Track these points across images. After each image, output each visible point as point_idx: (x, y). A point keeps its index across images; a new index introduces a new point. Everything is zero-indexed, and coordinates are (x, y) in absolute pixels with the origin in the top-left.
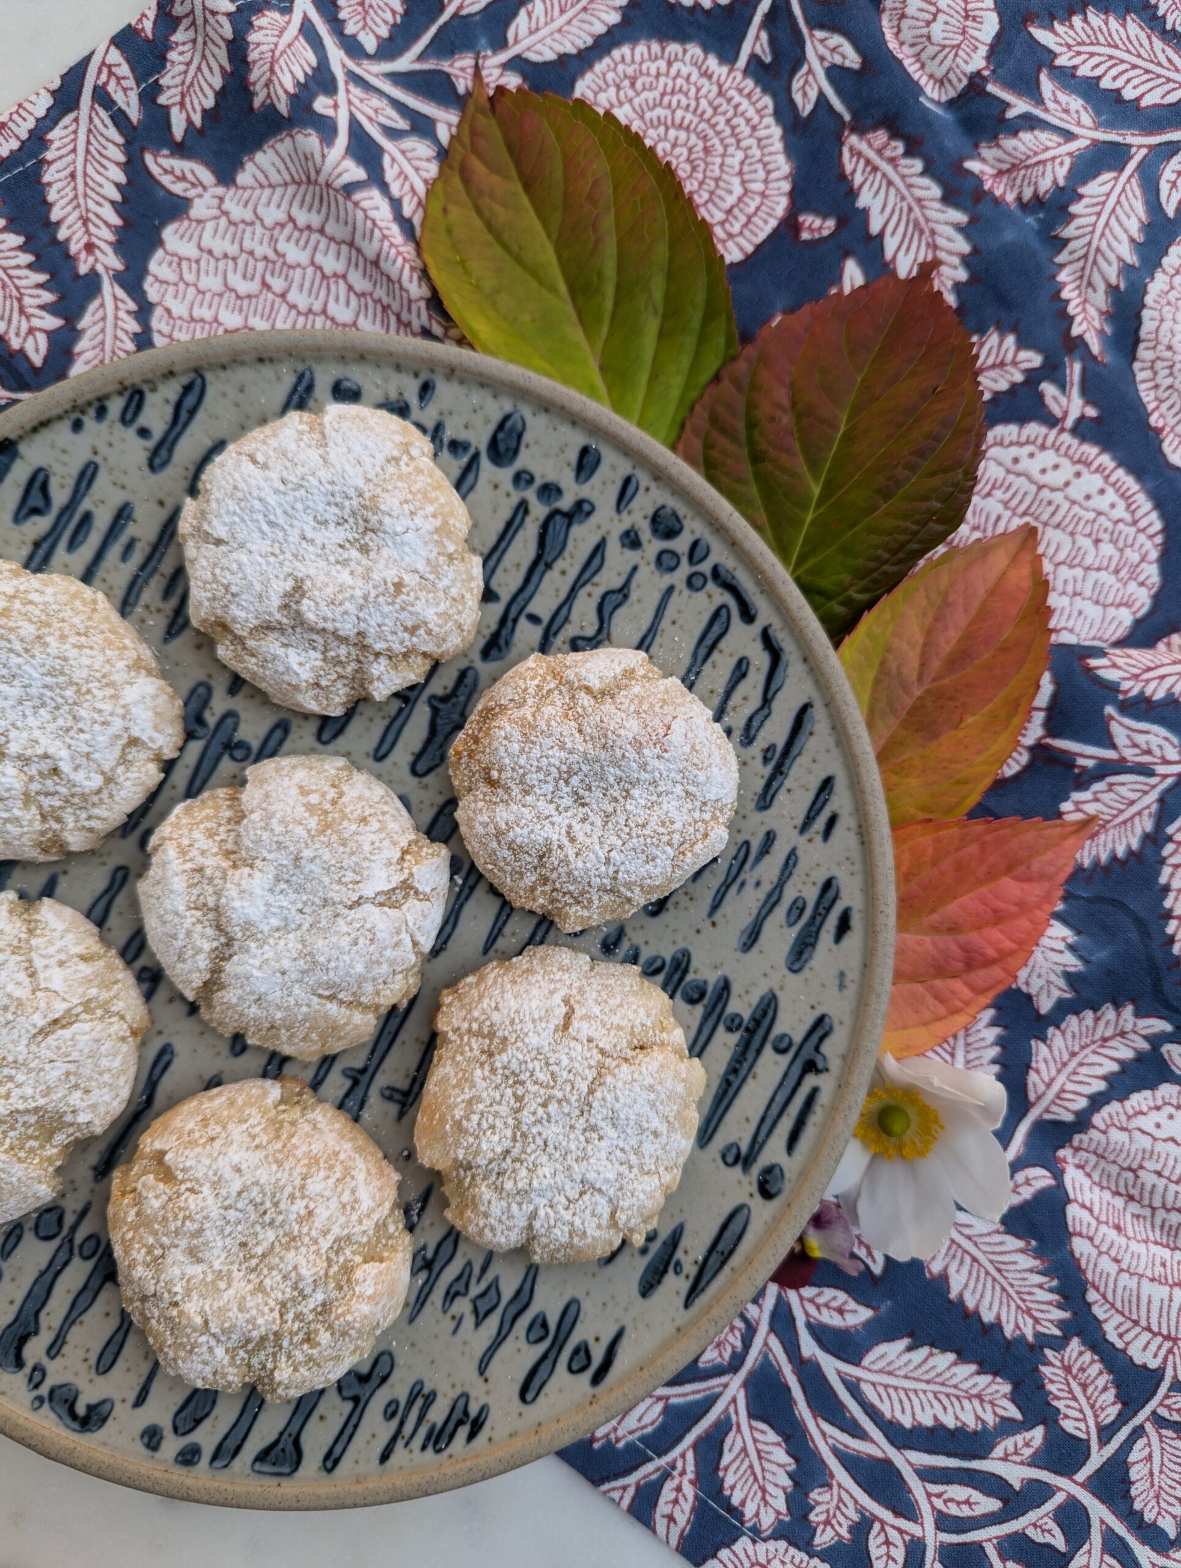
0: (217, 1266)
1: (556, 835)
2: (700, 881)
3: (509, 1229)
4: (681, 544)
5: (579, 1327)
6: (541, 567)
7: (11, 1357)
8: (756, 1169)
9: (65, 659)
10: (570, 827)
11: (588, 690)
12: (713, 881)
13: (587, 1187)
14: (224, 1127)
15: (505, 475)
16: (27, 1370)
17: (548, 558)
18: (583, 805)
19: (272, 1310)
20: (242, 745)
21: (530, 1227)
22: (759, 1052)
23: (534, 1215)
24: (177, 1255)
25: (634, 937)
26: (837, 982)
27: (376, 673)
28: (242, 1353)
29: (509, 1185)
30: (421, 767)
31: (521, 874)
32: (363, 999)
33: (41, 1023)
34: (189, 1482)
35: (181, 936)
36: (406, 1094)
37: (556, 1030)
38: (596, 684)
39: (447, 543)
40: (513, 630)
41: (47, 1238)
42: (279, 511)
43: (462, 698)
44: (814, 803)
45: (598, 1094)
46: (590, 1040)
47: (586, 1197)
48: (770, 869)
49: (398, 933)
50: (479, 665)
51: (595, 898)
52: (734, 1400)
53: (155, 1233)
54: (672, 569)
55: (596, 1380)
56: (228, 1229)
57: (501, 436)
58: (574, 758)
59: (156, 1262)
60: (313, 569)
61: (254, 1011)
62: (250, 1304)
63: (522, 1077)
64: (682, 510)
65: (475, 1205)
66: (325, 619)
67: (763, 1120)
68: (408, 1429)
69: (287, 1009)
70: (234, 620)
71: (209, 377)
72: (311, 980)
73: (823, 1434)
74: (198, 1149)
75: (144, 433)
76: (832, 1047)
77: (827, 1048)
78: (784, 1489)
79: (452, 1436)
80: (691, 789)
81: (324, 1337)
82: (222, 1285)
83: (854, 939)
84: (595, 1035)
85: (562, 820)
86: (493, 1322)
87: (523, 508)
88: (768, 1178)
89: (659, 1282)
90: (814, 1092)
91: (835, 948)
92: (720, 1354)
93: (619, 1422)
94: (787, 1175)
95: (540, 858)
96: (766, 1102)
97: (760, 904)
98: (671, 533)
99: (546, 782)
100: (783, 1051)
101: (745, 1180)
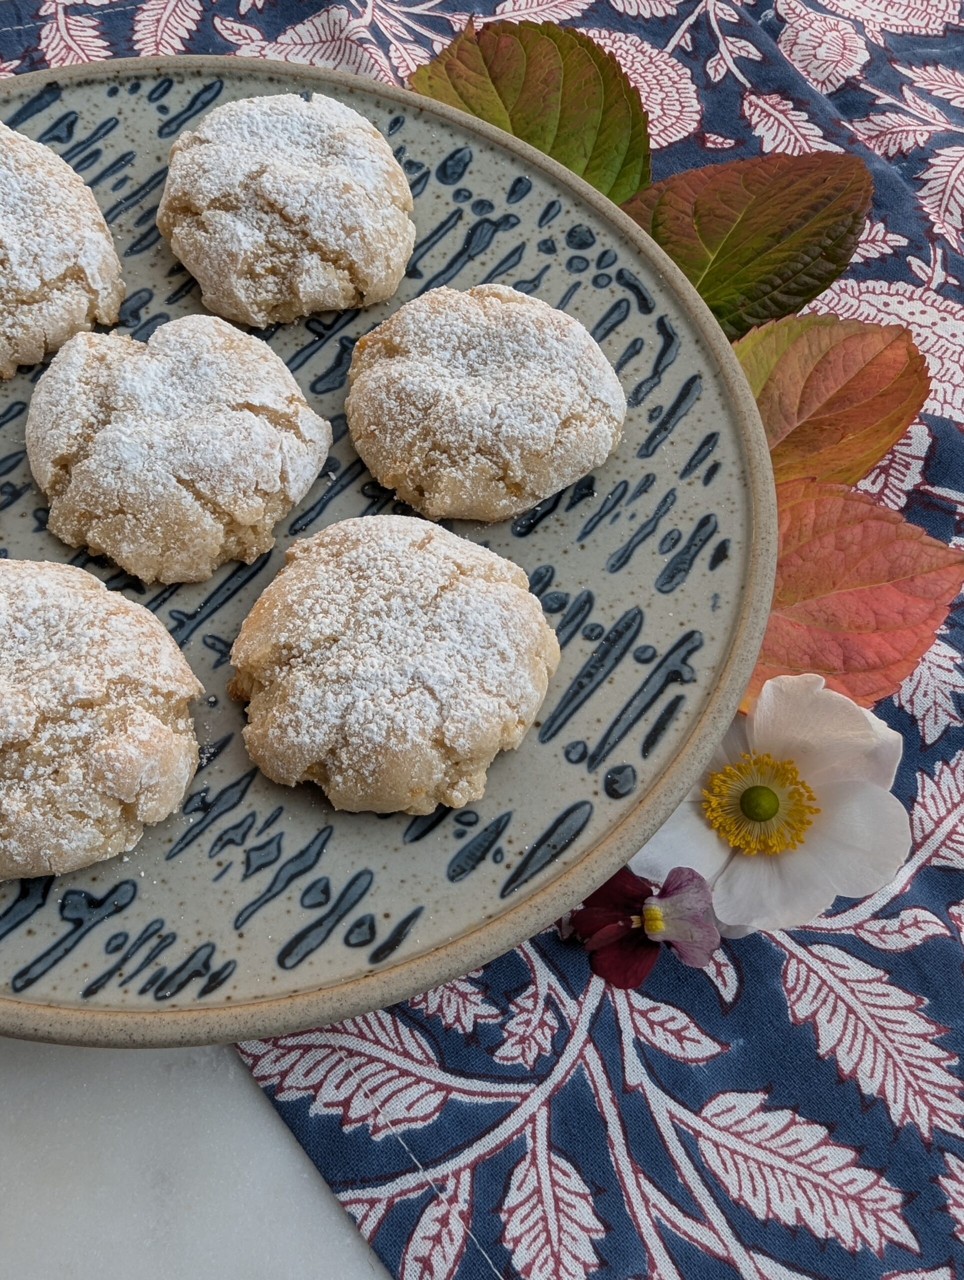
1: (446, 389)
2: (573, 511)
4: (592, 253)
5: (367, 898)
6: (464, 258)
8: (603, 769)
9: (47, 186)
10: (461, 386)
12: (587, 512)
13: (419, 684)
15: (448, 191)
17: (472, 252)
18: (476, 375)
19: (29, 714)
21: (343, 723)
22: (618, 660)
23: (350, 708)
26: (710, 603)
27: (307, 268)
29: (329, 672)
30: (321, 387)
31: (402, 430)
32: (220, 498)
37: (412, 544)
42: (261, 126)
44: (697, 454)
45: (448, 597)
46: (446, 557)
47: (414, 694)
48: (647, 505)
49: (272, 447)
51: (472, 459)
52: (533, 1119)
54: (580, 270)
55: (377, 957)
57: (450, 163)
58: (477, 331)
60: (278, 163)
61: (109, 481)
63: (369, 572)
64: (595, 227)
65: (284, 698)
66: (279, 191)
67: (616, 722)
68: (130, 967)
69: (144, 484)
70: (199, 191)
71: (227, 83)
72: (177, 459)
73: (645, 1199)
75: (163, 109)
76: (701, 660)
77: (695, 660)
78: (586, 1266)
79: (181, 986)
83: (731, 565)
84: (453, 556)
85: (456, 383)
86: (265, 877)
87: (458, 214)
88: (617, 777)
89: (473, 868)
90: (678, 700)
91: (709, 573)
92: (523, 1054)
93: (383, 1105)
94: (640, 776)
95: (426, 409)
96: (622, 706)
97: (633, 533)
98: (584, 244)
99: (445, 349)
100: (646, 661)
101: (590, 777)
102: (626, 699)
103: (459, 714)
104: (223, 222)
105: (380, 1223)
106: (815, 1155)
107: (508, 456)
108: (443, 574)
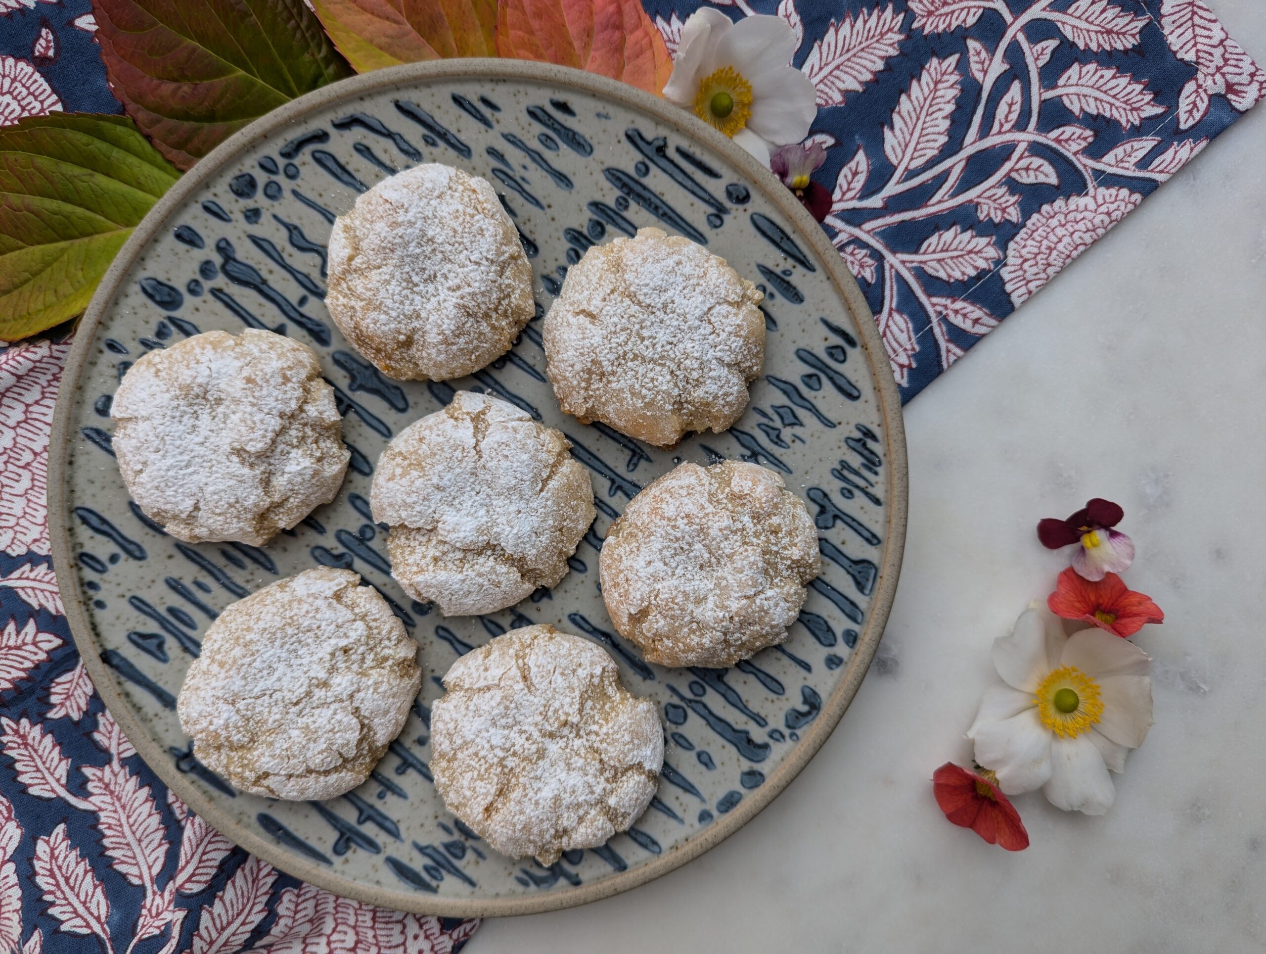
0: (712, 586)
1: (453, 299)
2: (517, 211)
3: (728, 382)
4: (261, 178)
5: (815, 352)
6: (264, 288)
7: (760, 751)
8: (728, 204)
9: (265, 630)
10: (449, 289)
11: (351, 259)
12: (517, 200)
13: (705, 317)
14: (622, 571)
15: (189, 300)
16: (771, 742)
17: (257, 281)
18: (435, 276)
19: (746, 550)
20: (362, 531)
21: (729, 365)
22: (645, 188)
23: (720, 360)
24: (697, 612)
25: (550, 268)
26: (603, 120)
27: (315, 414)
28: (776, 581)
29: (695, 375)
30: (401, 405)
31: (481, 334)
32: (551, 462)
33: (521, 685)
34: (867, 639)
35: (481, 580)
36: (634, 453)
37: (593, 324)
38: (348, 252)
39: (227, 344)
40: (309, 318)
41: (685, 717)
42: (180, 458)
43: (355, 366)
44: (470, 113)
45: (641, 298)
46: (604, 300)
47: (713, 319)
48: (514, 156)
49: (507, 428)
50: (331, 349)
51: (507, 282)
52: (903, 262)
53: (681, 626)
54: (280, 189)
55: (853, 343)
56: (689, 576)
57: (158, 298)
58: (397, 274)
59: (702, 627)
60: (226, 440)
61: (545, 539)
62: (738, 564)
63: (621, 353)
64: (234, 172)
65: (708, 404)
66: (264, 436)
67: (693, 193)
68: (862, 483)
69: (547, 515)
70: (256, 505)
71: (78, 504)
72: (528, 493)
73: (939, 202)
74: (631, 589)
75: (114, 559)
76: (650, 131)
77: (649, 136)
78: (972, 237)
79: (873, 453)
80: (436, 193)
81: (775, 520)
82: (724, 583)
83: (574, 101)
84: (602, 295)
85: (444, 293)
86: (801, 413)
87: (217, 293)
88: (734, 196)
89: (795, 288)
90: (680, 151)
91: (578, 117)
92: (870, 267)
93: (901, 345)
94: (735, 181)
95: (469, 315)
96: (681, 189)
97: (539, 169)
98: (252, 183)
99: (413, 300)
100: (647, 169)
101: (733, 213)
102: (677, 185)
103: (723, 292)
105: (957, 346)
106: (916, 103)
107: (507, 255)
108: (622, 301)
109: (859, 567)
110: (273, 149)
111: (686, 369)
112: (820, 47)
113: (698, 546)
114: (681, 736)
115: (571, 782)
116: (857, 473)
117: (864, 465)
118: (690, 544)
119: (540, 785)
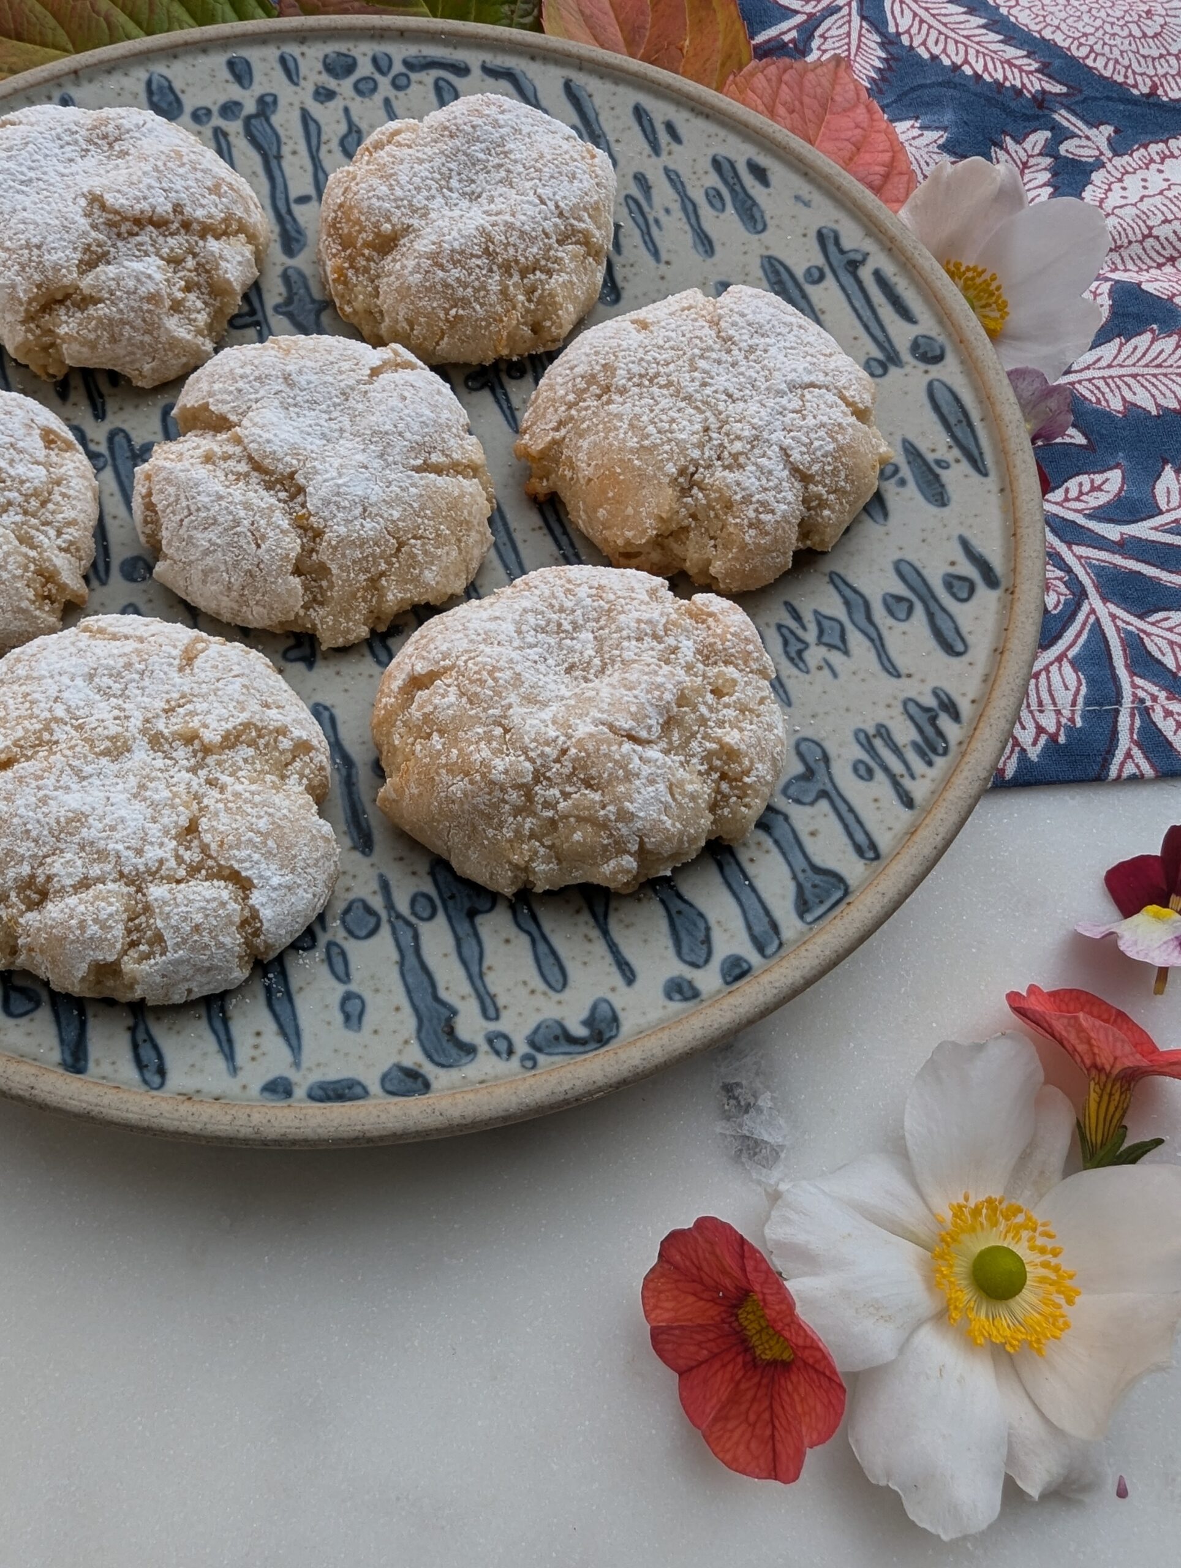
1: (481, 221)
2: (625, 250)
4: (365, 68)
5: (925, 573)
6: (274, 163)
7: (454, 1052)
8: (906, 356)
10: (486, 211)
12: (633, 239)
13: (799, 389)
15: (186, 122)
16: (483, 1049)
17: (272, 151)
20: (143, 447)
21: (793, 467)
22: (806, 297)
23: (785, 452)
24: (517, 713)
26: (801, 205)
29: (738, 446)
32: (455, 458)
40: (294, 220)
41: (372, 932)
43: (302, 291)
44: (644, 130)
45: (725, 326)
48: (664, 195)
50: (292, 262)
52: (1112, 615)
53: (476, 721)
54: (375, 89)
55: (992, 582)
56: (541, 668)
57: (155, 98)
59: (508, 739)
60: (92, 183)
61: (369, 527)
63: (651, 372)
64: (340, 47)
67: (866, 327)
68: (897, 767)
69: (398, 502)
70: (56, 268)
72: (395, 455)
74: (441, 637)
76: (852, 238)
77: (847, 244)
79: (940, 734)
83: (777, 171)
85: (475, 212)
86: (855, 638)
87: (220, 133)
88: (921, 350)
89: (943, 486)
90: (878, 275)
91: (771, 190)
92: (1059, 594)
93: (1055, 704)
94: (933, 334)
95: (486, 252)
96: (853, 316)
97: (684, 220)
98: (350, 67)
99: (434, 197)
100: (822, 277)
101: (908, 369)
102: (849, 309)
103: (844, 382)
104: (111, 275)
105: (1147, 758)
109: (818, 879)
110: (399, 52)
111: (727, 435)
112: (1122, 345)
113: (586, 635)
114: (343, 954)
115: (123, 813)
116: (896, 750)
117: (915, 745)
118: (574, 623)
119: (74, 787)
